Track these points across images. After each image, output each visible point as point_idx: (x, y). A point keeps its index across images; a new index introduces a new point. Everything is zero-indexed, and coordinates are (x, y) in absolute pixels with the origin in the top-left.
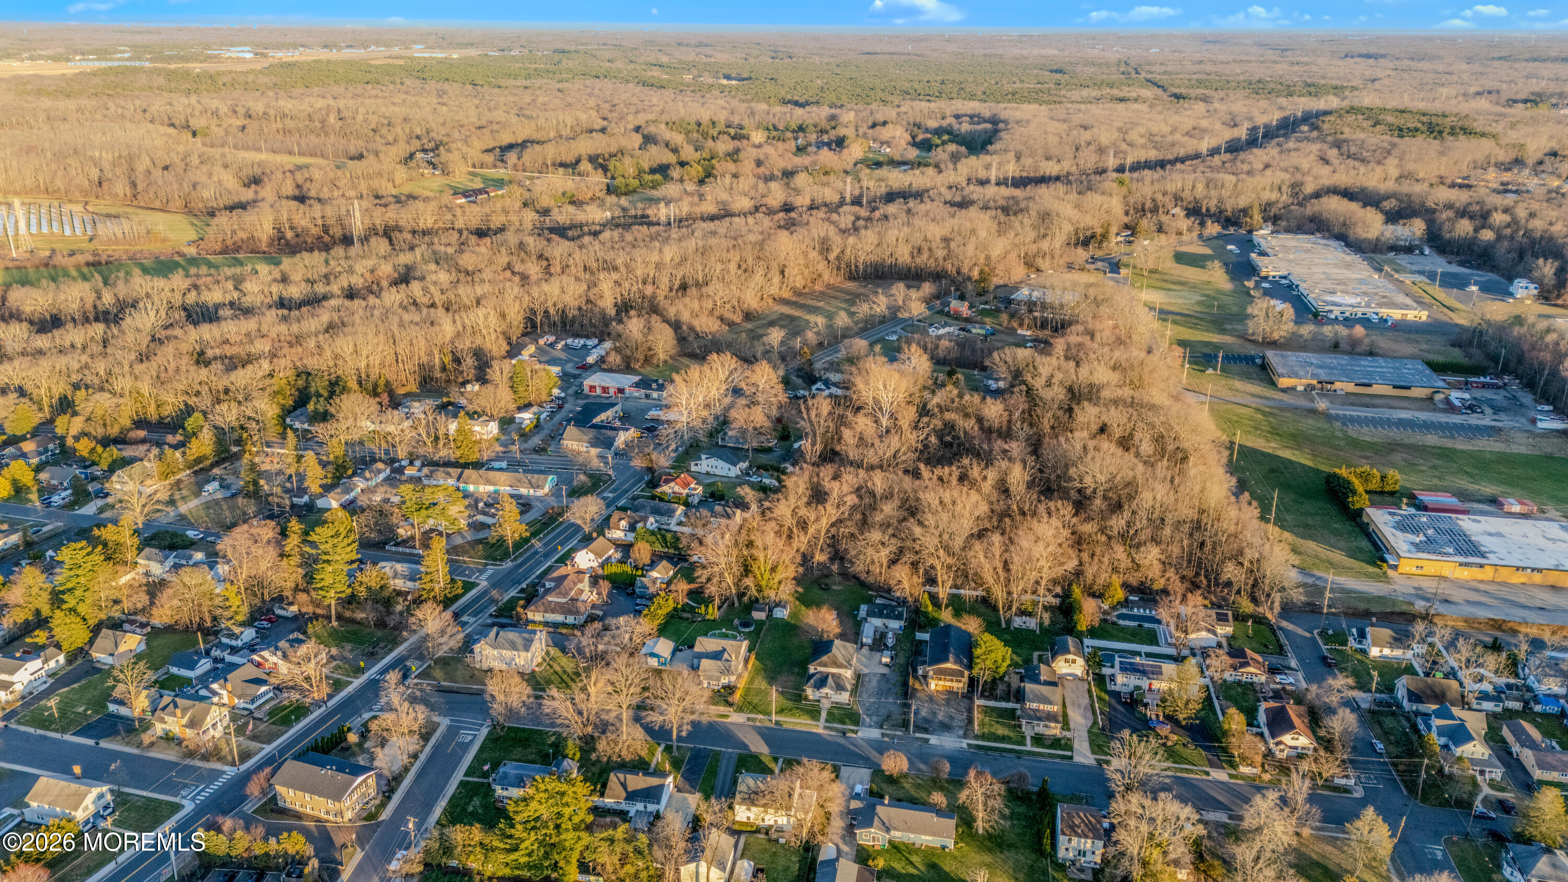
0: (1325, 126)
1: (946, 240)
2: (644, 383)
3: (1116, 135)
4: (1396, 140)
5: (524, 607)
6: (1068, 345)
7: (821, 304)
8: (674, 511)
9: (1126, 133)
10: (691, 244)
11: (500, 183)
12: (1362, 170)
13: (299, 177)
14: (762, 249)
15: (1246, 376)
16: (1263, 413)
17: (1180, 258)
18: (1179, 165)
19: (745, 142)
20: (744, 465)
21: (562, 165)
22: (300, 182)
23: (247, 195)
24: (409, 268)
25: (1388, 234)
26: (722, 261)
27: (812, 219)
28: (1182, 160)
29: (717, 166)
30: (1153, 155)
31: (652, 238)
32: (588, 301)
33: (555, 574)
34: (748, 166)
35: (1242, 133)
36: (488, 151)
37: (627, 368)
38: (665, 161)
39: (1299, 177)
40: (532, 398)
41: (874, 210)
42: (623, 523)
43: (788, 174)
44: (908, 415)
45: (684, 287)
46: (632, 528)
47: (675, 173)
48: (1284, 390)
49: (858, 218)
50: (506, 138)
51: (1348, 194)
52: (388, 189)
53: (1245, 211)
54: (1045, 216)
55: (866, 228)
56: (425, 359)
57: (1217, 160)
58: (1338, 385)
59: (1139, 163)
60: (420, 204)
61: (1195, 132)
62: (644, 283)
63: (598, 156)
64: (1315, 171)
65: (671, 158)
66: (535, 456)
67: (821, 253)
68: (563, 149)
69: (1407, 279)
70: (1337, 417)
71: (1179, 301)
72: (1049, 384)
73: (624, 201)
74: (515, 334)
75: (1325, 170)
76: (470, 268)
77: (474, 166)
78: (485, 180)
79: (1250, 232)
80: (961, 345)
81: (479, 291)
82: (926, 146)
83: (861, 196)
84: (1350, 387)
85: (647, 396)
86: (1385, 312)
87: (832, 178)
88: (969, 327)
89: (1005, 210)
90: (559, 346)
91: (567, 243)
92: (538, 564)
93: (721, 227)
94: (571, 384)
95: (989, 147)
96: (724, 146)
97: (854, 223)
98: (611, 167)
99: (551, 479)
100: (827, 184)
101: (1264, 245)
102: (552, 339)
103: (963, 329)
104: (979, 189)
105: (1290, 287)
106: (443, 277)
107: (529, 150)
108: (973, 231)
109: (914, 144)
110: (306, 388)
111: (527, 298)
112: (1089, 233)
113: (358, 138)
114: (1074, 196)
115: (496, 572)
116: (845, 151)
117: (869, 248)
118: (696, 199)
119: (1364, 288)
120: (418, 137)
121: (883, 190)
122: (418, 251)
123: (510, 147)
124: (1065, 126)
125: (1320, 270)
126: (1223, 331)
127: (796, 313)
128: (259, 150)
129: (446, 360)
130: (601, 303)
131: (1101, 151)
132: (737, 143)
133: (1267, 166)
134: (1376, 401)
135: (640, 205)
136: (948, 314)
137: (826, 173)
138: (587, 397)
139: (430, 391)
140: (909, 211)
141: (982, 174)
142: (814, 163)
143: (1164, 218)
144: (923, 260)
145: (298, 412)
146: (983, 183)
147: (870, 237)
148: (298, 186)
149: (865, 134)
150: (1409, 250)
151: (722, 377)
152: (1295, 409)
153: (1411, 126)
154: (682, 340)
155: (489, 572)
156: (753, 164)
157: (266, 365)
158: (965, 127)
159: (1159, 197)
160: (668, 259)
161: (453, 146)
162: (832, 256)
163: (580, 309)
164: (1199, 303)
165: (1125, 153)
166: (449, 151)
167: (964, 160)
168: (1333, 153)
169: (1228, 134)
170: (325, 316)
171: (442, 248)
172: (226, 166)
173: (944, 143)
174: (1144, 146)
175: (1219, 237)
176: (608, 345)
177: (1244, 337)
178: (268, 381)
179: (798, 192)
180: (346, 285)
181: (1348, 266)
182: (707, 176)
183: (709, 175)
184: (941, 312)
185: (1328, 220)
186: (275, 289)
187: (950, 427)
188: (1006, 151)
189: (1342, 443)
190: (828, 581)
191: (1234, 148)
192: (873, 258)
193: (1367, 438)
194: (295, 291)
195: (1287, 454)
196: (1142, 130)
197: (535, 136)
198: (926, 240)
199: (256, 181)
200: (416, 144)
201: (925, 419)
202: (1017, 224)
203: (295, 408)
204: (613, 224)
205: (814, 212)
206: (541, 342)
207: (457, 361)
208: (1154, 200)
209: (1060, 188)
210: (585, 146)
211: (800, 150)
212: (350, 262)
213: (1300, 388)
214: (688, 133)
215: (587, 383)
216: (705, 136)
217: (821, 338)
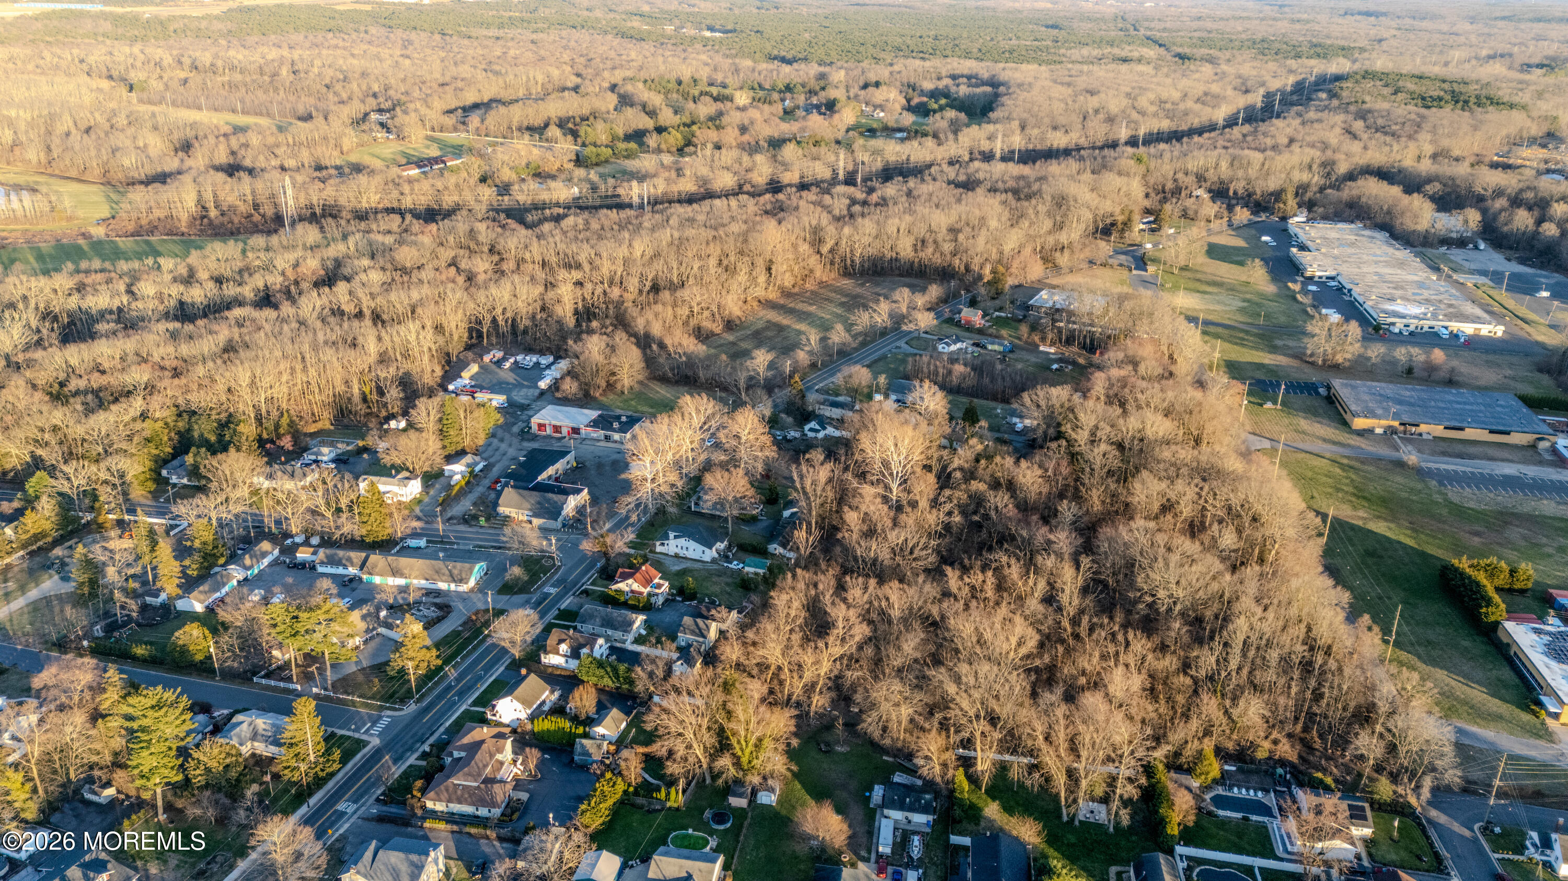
0: (1345, 94)
1: (954, 231)
2: (602, 422)
3: (1125, 102)
4: (1423, 111)
5: (424, 791)
6: (1109, 379)
7: (813, 309)
8: (631, 623)
9: (1135, 99)
10: (665, 235)
11: (458, 150)
12: (1396, 147)
13: (234, 143)
14: (746, 241)
15: (1311, 412)
16: (1342, 466)
17: (1214, 251)
18: (1196, 139)
19: (729, 104)
20: (721, 546)
21: (530, 129)
22: (235, 148)
23: (172, 164)
24: (338, 263)
25: (1438, 226)
26: (700, 258)
27: (802, 203)
28: (1200, 131)
29: (698, 133)
30: (1165, 125)
31: (622, 227)
32: (543, 309)
33: (466, 740)
34: (731, 136)
35: (1256, 99)
36: (450, 112)
37: (584, 399)
38: (641, 127)
39: (1329, 153)
40: (467, 442)
41: (871, 190)
42: (564, 648)
43: (776, 144)
44: (925, 486)
45: (656, 288)
46: (575, 654)
47: (652, 141)
48: (1361, 433)
49: (854, 202)
50: (471, 98)
51: (1384, 174)
52: (332, 157)
53: (1278, 195)
54: (1060, 201)
55: (863, 215)
56: (340, 388)
57: (1236, 132)
58: (1423, 428)
59: (1151, 134)
60: (362, 179)
61: (1205, 99)
62: (611, 283)
63: (568, 119)
64: (1345, 148)
65: (649, 123)
66: (462, 528)
67: (812, 244)
68: (530, 111)
69: (1469, 281)
70: (1430, 473)
71: (1218, 307)
72: (1093, 441)
73: (593, 175)
74: (455, 348)
75: (1356, 147)
76: (408, 265)
77: (433, 129)
78: (443, 145)
79: (1284, 219)
80: (979, 368)
81: (415, 295)
82: (922, 111)
83: (855, 172)
84: (1438, 430)
85: (607, 438)
86: (1455, 326)
87: (823, 149)
88: (984, 341)
89: (1016, 192)
90: (507, 365)
91: (523, 232)
92: (452, 705)
93: (699, 211)
94: (517, 418)
95: (991, 115)
96: (705, 109)
97: (849, 207)
98: (582, 133)
99: (479, 569)
100: (816, 158)
101: (1303, 237)
102: (499, 354)
103: (976, 345)
104: (985, 166)
105: (1340, 289)
106: (375, 277)
107: (493, 113)
108: (983, 220)
109: (909, 108)
110: (189, 430)
111: (472, 305)
112: (1108, 221)
113: (310, 95)
114: (1087, 176)
115: (394, 721)
116: (836, 116)
117: (866, 240)
118: (673, 174)
119: (1426, 294)
120: (375, 95)
121: (879, 165)
122: (351, 241)
123: (476, 106)
124: (1070, 91)
125: (1372, 269)
126: (1274, 349)
127: (785, 321)
128: (199, 108)
129: (367, 390)
130: (559, 310)
131: (1111, 120)
132: (720, 105)
133: (1292, 141)
134: (1472, 450)
135: (611, 181)
136: (958, 324)
137: (816, 144)
138: (535, 438)
139: (347, 427)
140: (909, 193)
141: (985, 146)
142: (803, 129)
143: (1189, 203)
144: (928, 254)
145: (175, 463)
146: (988, 157)
147: (867, 226)
148: (233, 153)
149: (856, 96)
150: (1461, 243)
151: (697, 421)
152: (1377, 460)
153: (1435, 94)
154: (649, 362)
155: (385, 721)
156: (737, 132)
157: (138, 404)
158: (963, 90)
159: (1180, 176)
160: (639, 254)
161: (411, 106)
162: (825, 249)
163: (533, 317)
164: (1241, 310)
165: (1136, 122)
166: (405, 112)
167: (966, 131)
168: (1359, 125)
169: (1242, 101)
170: (223, 332)
171: (380, 238)
172: (155, 128)
173: (941, 108)
174: (1155, 115)
175: (1250, 225)
176: (564, 365)
177: (1299, 356)
178: (138, 425)
179: (786, 166)
180: (261, 285)
181: (1401, 264)
182: (686, 147)
183: (689, 143)
184: (950, 321)
185: (1369, 207)
186: (176, 290)
187: (978, 501)
188: (1009, 119)
189: (1445, 512)
190: (829, 738)
191: (1253, 117)
192: (871, 251)
193: (1472, 505)
194: (197, 295)
195: (1380, 527)
196: (1152, 96)
197: (505, 95)
198: (931, 231)
199: (186, 147)
200: (372, 103)
201: (947, 492)
202: (1031, 211)
203: (174, 456)
204: (578, 206)
205: (805, 194)
206: (487, 358)
207: (381, 392)
208: (1175, 180)
209: (1072, 165)
210: (555, 108)
211: (788, 114)
212: (271, 254)
213: (1379, 431)
214: (667, 92)
215: (535, 421)
216: (686, 95)
217: (814, 358)
